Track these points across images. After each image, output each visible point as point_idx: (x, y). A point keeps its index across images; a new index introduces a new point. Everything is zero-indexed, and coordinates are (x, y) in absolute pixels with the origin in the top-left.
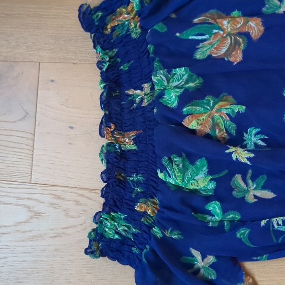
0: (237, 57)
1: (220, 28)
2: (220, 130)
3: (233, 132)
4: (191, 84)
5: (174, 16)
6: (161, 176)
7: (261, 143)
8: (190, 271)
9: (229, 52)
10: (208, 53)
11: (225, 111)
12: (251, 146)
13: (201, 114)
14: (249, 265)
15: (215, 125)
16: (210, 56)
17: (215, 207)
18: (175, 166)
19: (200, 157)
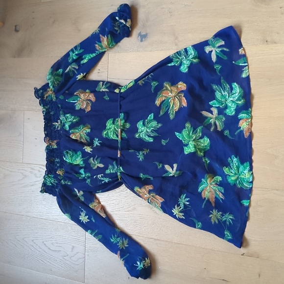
0: (89, 109)
1: (80, 98)
2: (83, 139)
3: (89, 140)
4: (75, 120)
5: (67, 92)
6: (64, 159)
7: (98, 144)
8: (76, 198)
9: (86, 107)
10: (80, 107)
11: (84, 132)
12: (95, 146)
13: (77, 133)
14: (98, 195)
15: (81, 137)
16: (81, 108)
17: (82, 171)
18: (69, 155)
19: (79, 151)
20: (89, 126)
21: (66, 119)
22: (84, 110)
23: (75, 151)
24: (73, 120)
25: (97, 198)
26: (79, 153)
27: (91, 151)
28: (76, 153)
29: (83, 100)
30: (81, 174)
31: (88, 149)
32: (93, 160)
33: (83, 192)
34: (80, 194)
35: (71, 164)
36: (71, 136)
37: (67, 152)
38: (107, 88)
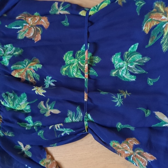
20: (38, 60)
21: (4, 52)
22: (31, 40)
23: (18, 93)
24: (15, 52)
25: (49, 153)
26: (24, 95)
27: (43, 93)
28: (19, 95)
29: (32, 26)
30: (27, 122)
31: (40, 91)
32: (45, 104)
33: (31, 145)
34: (25, 148)
35: (12, 110)
36: (13, 74)
37: (7, 95)
38: (66, 10)
